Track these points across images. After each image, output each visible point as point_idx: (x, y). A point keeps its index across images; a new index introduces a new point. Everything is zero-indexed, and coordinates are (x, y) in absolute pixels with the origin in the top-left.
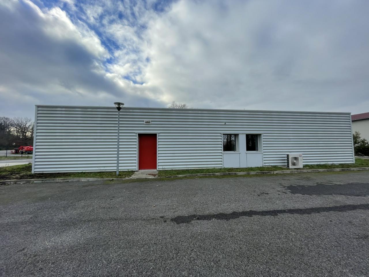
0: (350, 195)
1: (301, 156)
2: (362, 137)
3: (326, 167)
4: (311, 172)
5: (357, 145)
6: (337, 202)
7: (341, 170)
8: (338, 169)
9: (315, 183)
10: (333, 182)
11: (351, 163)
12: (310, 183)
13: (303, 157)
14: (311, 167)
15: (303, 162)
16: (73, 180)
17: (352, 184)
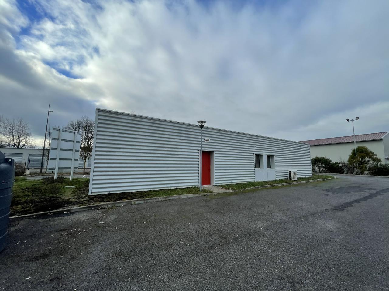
13: (297, 172)
15: (298, 176)
16: (174, 198)
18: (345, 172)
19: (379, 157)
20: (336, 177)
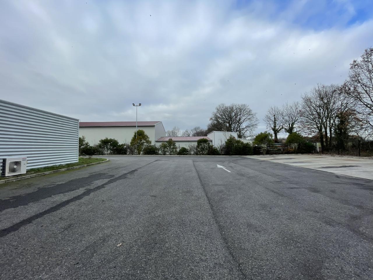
0: (67, 192)
1: (25, 160)
2: (87, 140)
3: (53, 169)
4: (36, 177)
5: (82, 147)
6: (54, 202)
7: (67, 170)
8: (63, 169)
9: (36, 188)
10: (56, 183)
11: (75, 163)
12: (30, 190)
13: (28, 160)
14: (37, 171)
15: (27, 167)
17: (72, 181)
18: (128, 153)
19: (150, 140)
20: (108, 160)
